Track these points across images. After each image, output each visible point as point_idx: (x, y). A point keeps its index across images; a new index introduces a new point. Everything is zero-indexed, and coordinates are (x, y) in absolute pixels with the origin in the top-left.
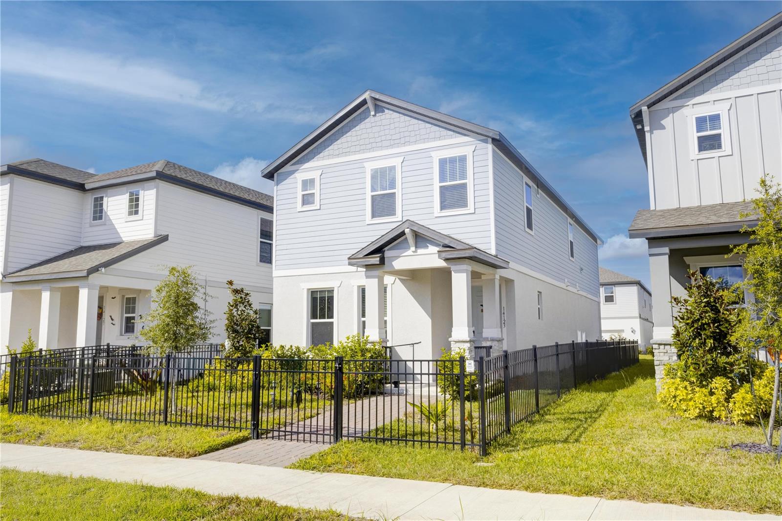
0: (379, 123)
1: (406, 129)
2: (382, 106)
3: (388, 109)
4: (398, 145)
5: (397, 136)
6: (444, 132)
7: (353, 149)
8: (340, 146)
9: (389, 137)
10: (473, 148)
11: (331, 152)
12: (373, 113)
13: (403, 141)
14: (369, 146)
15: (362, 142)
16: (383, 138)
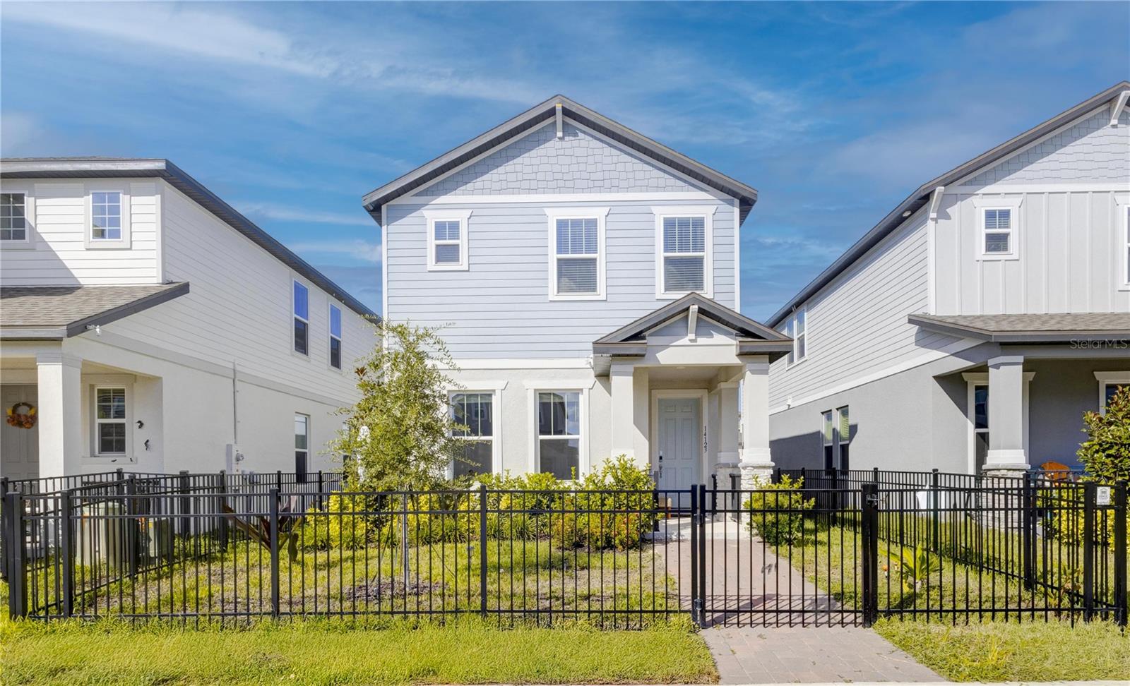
0: (569, 152)
1: (612, 167)
2: (573, 126)
3: (584, 132)
4: (601, 189)
5: (599, 176)
6: (673, 181)
7: (525, 185)
8: (503, 177)
9: (585, 175)
10: (713, 209)
11: (487, 184)
12: (560, 134)
13: (607, 183)
14: (553, 184)
15: (540, 176)
16: (577, 175)
